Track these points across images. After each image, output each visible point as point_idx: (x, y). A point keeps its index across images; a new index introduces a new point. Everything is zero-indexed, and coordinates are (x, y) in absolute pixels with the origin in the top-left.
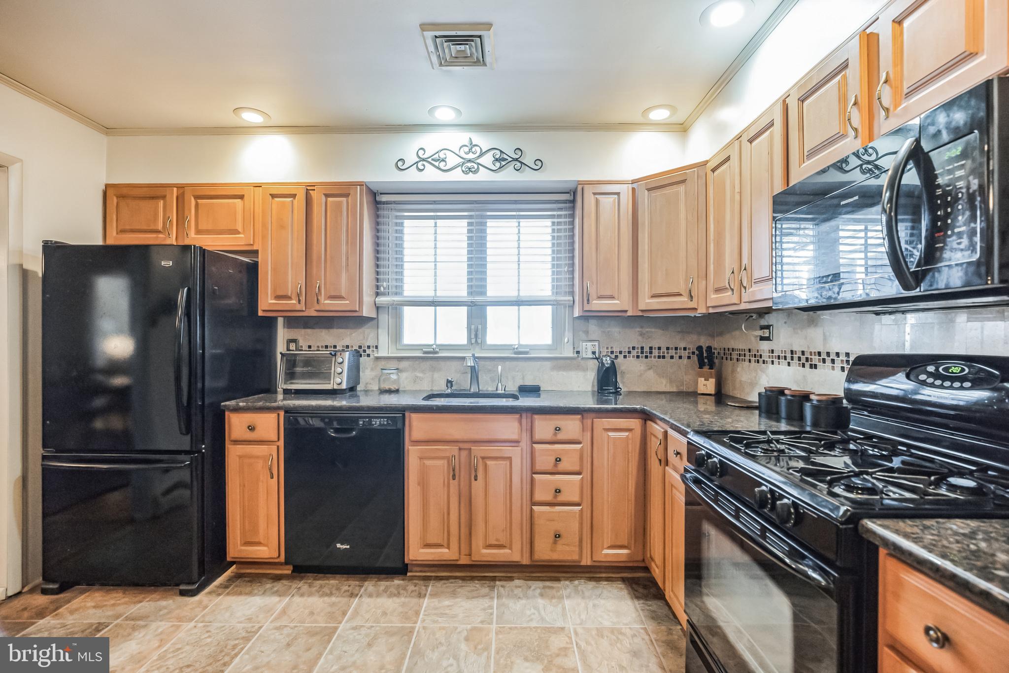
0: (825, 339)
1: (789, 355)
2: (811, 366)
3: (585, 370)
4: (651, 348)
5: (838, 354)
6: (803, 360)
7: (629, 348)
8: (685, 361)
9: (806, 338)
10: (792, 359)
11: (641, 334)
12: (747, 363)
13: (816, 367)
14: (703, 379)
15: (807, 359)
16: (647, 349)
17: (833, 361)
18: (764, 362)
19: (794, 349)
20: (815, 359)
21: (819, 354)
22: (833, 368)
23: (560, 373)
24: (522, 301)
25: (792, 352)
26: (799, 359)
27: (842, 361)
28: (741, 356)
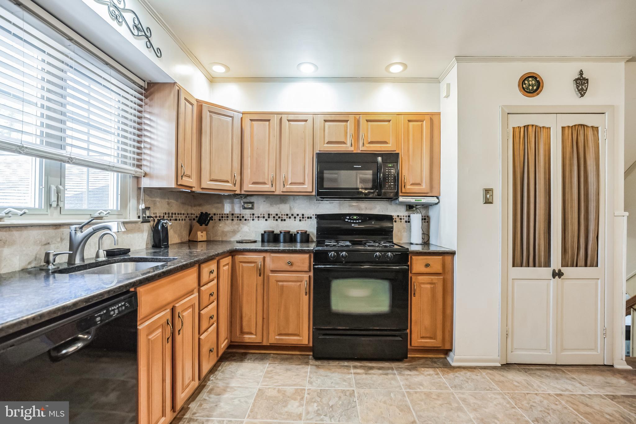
0: (291, 209)
1: (266, 216)
2: (282, 220)
3: (142, 231)
4: (172, 213)
5: (298, 215)
6: (277, 217)
7: (163, 213)
8: (184, 221)
9: (279, 208)
10: (269, 217)
11: (168, 204)
12: (230, 221)
13: (285, 220)
14: (200, 232)
15: (279, 217)
16: (170, 215)
17: (295, 218)
18: (246, 220)
19: (270, 213)
20: (285, 217)
21: (287, 215)
22: (295, 220)
23: (129, 235)
24: (114, 167)
25: (269, 215)
26: (274, 217)
27: (300, 217)
28: (223, 217)
